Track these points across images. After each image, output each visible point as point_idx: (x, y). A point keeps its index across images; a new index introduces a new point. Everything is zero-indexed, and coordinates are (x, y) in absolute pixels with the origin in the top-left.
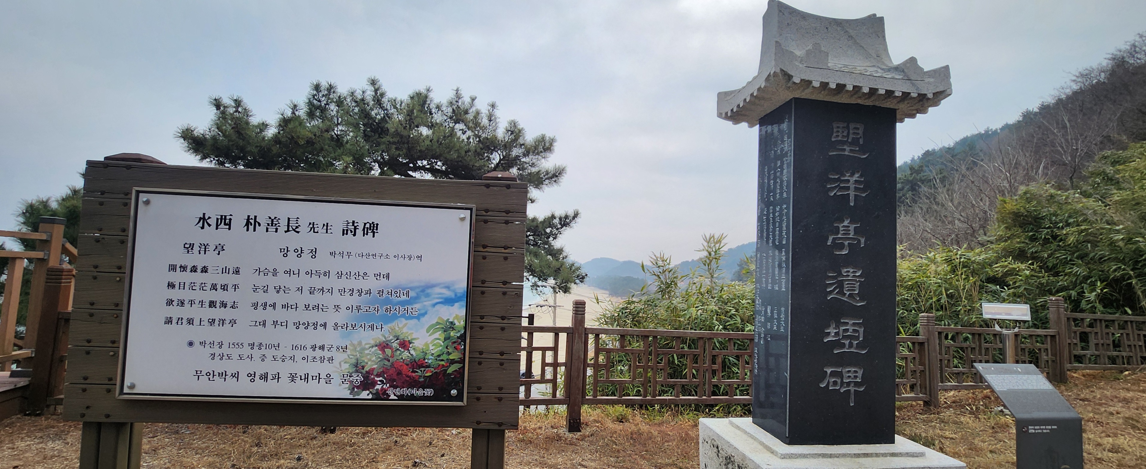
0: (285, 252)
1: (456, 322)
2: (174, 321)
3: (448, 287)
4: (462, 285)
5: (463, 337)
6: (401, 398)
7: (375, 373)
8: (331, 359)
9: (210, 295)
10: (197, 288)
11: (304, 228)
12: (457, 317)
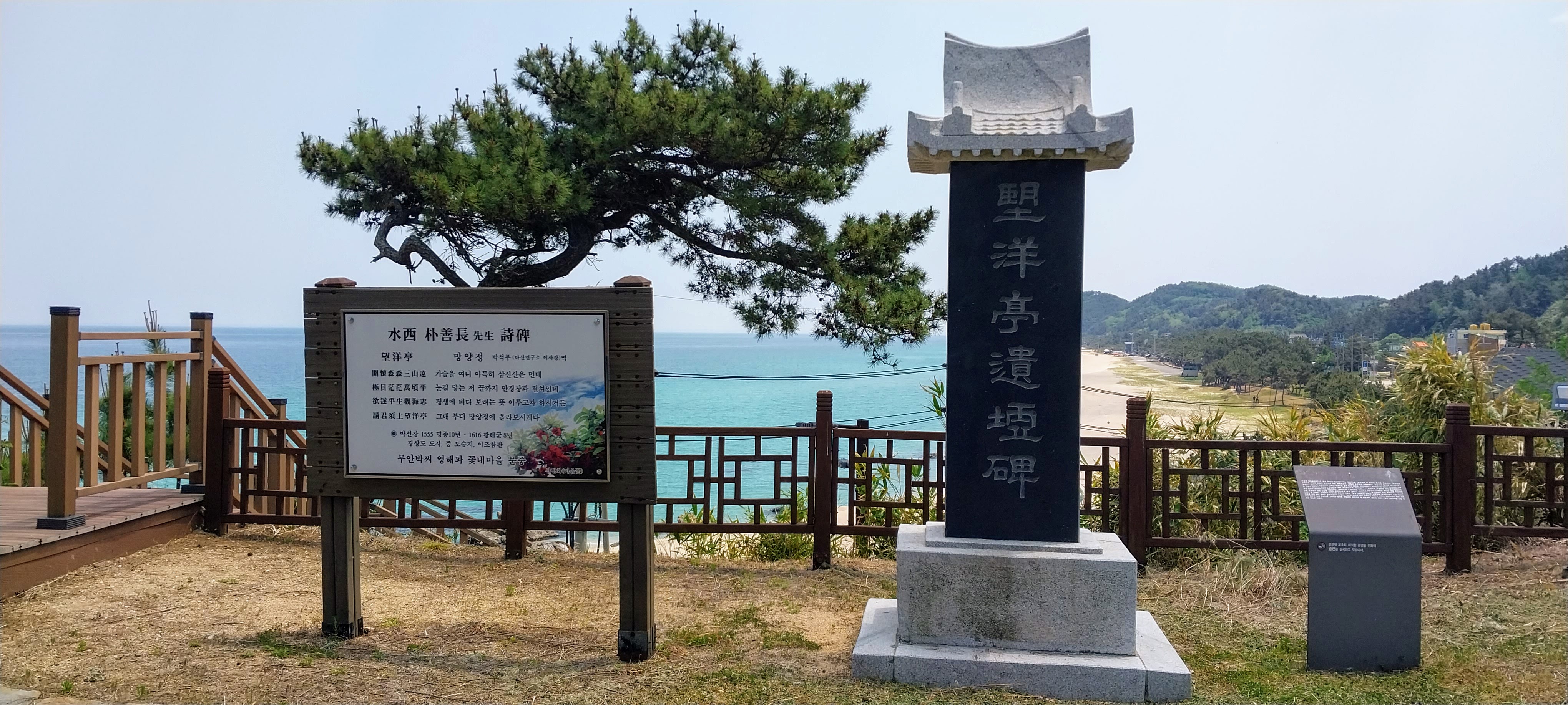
0: (458, 357)
1: (597, 411)
2: (380, 416)
3: (589, 382)
4: (600, 380)
5: (604, 425)
6: (557, 476)
7: (535, 456)
8: (500, 445)
9: (404, 394)
10: (395, 389)
11: (472, 336)
12: (597, 408)
